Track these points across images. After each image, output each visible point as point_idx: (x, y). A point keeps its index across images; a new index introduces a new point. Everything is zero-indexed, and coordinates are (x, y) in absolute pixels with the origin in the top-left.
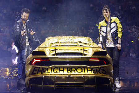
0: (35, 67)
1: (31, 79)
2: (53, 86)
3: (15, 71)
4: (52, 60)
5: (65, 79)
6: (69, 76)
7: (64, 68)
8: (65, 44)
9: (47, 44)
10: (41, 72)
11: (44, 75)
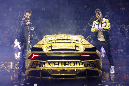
0: (34, 61)
1: (30, 72)
2: (49, 77)
3: (17, 64)
4: (49, 55)
5: (60, 72)
6: (63, 69)
7: (59, 62)
8: (60, 41)
9: (45, 41)
10: (39, 66)
11: (42, 68)
